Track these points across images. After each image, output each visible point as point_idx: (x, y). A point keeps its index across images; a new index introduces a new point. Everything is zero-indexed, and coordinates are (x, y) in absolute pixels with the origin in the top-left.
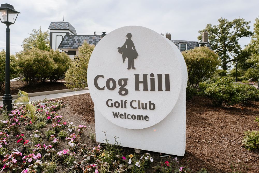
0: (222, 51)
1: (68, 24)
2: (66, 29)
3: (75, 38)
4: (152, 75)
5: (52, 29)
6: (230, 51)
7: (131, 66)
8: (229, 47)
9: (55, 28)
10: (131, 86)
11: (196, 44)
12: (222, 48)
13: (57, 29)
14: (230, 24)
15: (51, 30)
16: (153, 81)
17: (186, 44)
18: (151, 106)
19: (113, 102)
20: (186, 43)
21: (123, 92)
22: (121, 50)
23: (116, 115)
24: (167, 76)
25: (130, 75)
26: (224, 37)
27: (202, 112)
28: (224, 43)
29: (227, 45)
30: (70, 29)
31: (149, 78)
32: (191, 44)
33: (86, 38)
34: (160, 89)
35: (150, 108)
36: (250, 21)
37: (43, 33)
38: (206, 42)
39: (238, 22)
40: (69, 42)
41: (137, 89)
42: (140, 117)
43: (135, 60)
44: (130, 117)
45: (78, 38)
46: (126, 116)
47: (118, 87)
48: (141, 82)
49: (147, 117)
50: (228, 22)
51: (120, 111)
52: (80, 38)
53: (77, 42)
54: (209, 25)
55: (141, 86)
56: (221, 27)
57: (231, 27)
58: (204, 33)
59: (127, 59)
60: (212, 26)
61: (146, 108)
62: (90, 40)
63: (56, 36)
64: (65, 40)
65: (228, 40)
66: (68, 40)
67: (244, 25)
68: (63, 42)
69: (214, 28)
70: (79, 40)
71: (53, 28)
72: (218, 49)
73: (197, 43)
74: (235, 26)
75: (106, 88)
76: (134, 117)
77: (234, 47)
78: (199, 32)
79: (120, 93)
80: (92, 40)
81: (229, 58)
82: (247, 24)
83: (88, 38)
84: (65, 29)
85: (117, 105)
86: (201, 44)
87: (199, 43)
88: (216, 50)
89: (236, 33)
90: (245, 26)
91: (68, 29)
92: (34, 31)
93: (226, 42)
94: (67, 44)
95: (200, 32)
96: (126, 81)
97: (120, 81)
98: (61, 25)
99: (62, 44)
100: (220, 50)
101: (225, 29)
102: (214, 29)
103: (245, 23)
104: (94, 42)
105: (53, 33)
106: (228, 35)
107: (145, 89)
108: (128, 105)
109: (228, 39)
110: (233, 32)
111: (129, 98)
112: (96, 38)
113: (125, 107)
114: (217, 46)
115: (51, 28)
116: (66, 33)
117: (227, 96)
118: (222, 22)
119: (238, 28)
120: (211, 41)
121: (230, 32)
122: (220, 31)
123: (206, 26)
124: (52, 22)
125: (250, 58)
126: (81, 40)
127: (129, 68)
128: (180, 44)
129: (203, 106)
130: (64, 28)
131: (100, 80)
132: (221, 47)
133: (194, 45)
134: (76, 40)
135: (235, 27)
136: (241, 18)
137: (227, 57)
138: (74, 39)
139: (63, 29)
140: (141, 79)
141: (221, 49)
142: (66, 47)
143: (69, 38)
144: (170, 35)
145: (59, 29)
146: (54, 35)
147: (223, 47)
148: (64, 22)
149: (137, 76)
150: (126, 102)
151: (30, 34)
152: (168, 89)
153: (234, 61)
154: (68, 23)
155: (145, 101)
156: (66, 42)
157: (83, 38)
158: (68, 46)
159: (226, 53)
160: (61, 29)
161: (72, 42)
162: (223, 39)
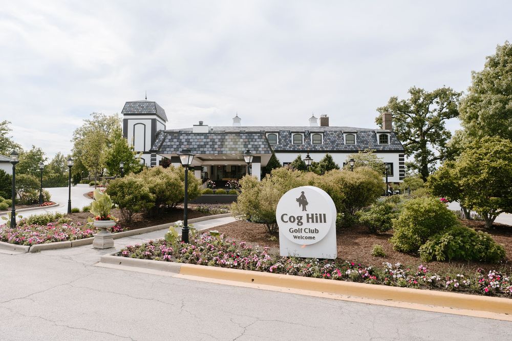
0: (418, 142)
1: (155, 105)
2: (152, 113)
3: (181, 137)
4: (316, 214)
5: (127, 113)
6: (433, 141)
7: (304, 209)
8: (430, 136)
9: (132, 113)
10: (304, 220)
11: (372, 134)
12: (418, 138)
13: (136, 113)
14: (430, 98)
15: (125, 115)
16: (317, 217)
17: (355, 135)
18: (316, 231)
19: (294, 230)
20: (355, 133)
21: (300, 224)
22: (298, 200)
23: (295, 237)
24: (324, 215)
25: (304, 214)
26: (420, 120)
27: (357, 238)
28: (421, 129)
29: (426, 132)
30: (158, 113)
31: (315, 216)
32: (363, 134)
33: (198, 137)
34: (321, 222)
35: (316, 232)
36: (463, 92)
37: (108, 118)
38: (388, 131)
39: (443, 94)
40: (173, 143)
41: (308, 222)
42: (310, 238)
43: (306, 206)
44: (304, 238)
45: (186, 137)
46: (302, 238)
47: (297, 221)
48: (310, 218)
49: (314, 237)
50: (427, 93)
51: (298, 234)
52: (190, 137)
53: (186, 143)
54: (393, 100)
55: (310, 220)
56: (415, 101)
57: (431, 102)
58: (385, 114)
59: (302, 205)
60: (399, 100)
61: (313, 232)
62: (205, 140)
63: (134, 125)
64: (167, 140)
65: (426, 125)
66: (171, 140)
67: (454, 97)
68: (164, 144)
69: (402, 104)
70: (188, 140)
71: (129, 113)
72: (411, 139)
73: (374, 132)
74: (438, 99)
75: (289, 221)
76: (306, 238)
77: (439, 135)
78: (378, 110)
79: (298, 224)
80: (208, 140)
81: (433, 155)
82: (458, 97)
83: (203, 137)
84: (150, 113)
85: (296, 231)
86: (380, 134)
87: (376, 131)
88: (409, 141)
89: (441, 111)
90: (455, 100)
91: (155, 112)
92: (94, 115)
93: (425, 128)
94: (171, 146)
95: (380, 110)
96: (301, 217)
97: (298, 217)
98: (143, 107)
99: (163, 147)
100: (414, 141)
101: (420, 106)
102: (402, 106)
103: (455, 95)
104: (211, 143)
105: (129, 120)
106: (428, 115)
107: (313, 222)
108: (303, 231)
109: (427, 123)
110: (435, 110)
111: (303, 227)
112: (215, 137)
113: (301, 232)
114: (409, 135)
115: (125, 113)
116: (151, 120)
117: (378, 224)
118: (416, 93)
119: (443, 104)
120: (398, 127)
121: (430, 109)
122: (412, 108)
123: (389, 100)
124: (127, 103)
125: (455, 160)
126: (191, 141)
127: (303, 210)
128: (344, 135)
129: (359, 233)
130: (148, 112)
131: (285, 217)
132: (416, 136)
133: (369, 135)
134: (183, 141)
135: (437, 102)
136: (447, 88)
137: (428, 153)
138: (181, 139)
139: (145, 112)
140: (310, 216)
141: (417, 140)
142: (169, 152)
143: (173, 137)
144: (328, 118)
145: (139, 113)
146: (131, 124)
147: (419, 136)
148: (148, 102)
149: (308, 215)
150: (301, 229)
151: (86, 121)
152: (325, 222)
153: (441, 158)
154: (154, 102)
155: (313, 228)
156: (169, 144)
157: (194, 137)
158: (172, 149)
159: (425, 147)
160: (143, 112)
161: (178, 143)
162: (419, 123)
